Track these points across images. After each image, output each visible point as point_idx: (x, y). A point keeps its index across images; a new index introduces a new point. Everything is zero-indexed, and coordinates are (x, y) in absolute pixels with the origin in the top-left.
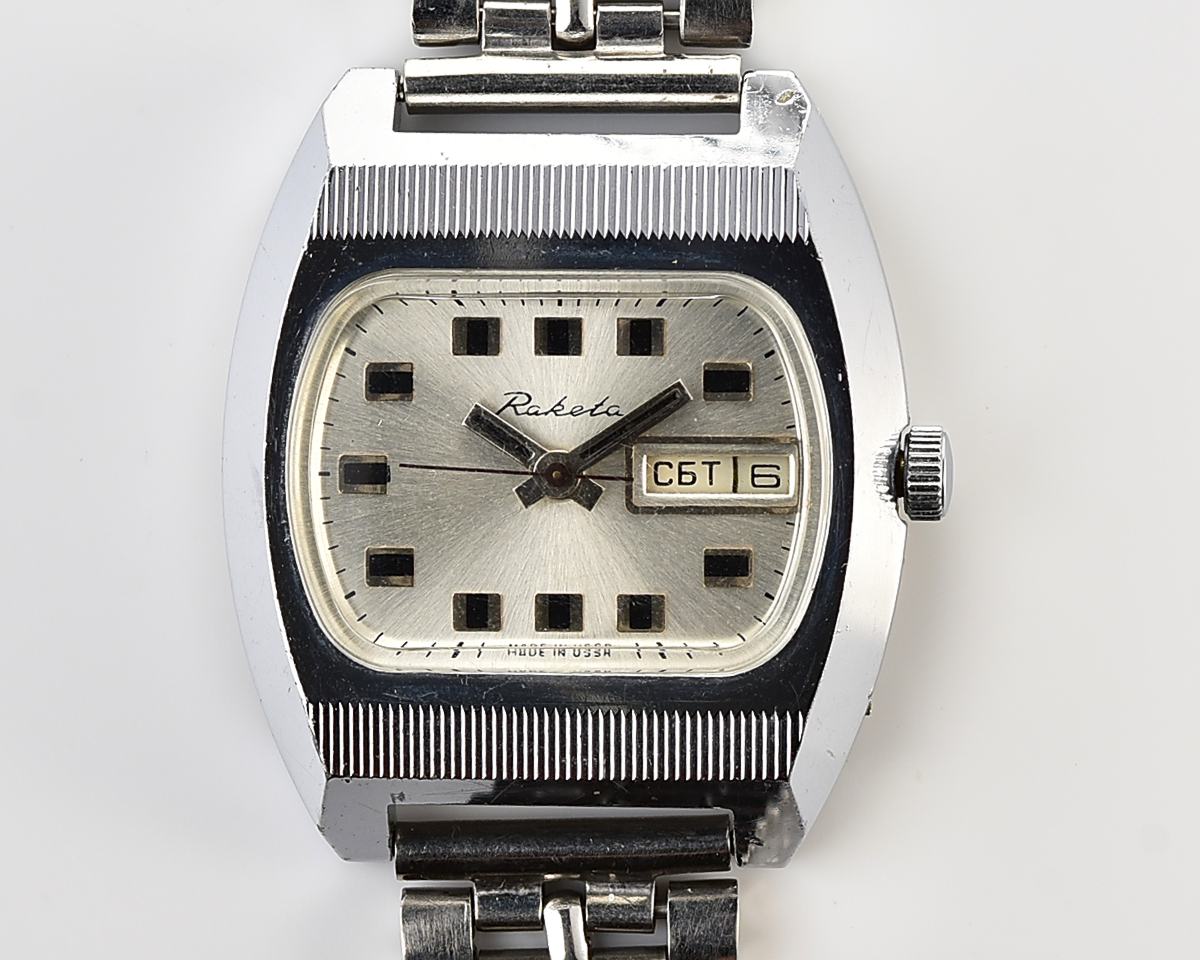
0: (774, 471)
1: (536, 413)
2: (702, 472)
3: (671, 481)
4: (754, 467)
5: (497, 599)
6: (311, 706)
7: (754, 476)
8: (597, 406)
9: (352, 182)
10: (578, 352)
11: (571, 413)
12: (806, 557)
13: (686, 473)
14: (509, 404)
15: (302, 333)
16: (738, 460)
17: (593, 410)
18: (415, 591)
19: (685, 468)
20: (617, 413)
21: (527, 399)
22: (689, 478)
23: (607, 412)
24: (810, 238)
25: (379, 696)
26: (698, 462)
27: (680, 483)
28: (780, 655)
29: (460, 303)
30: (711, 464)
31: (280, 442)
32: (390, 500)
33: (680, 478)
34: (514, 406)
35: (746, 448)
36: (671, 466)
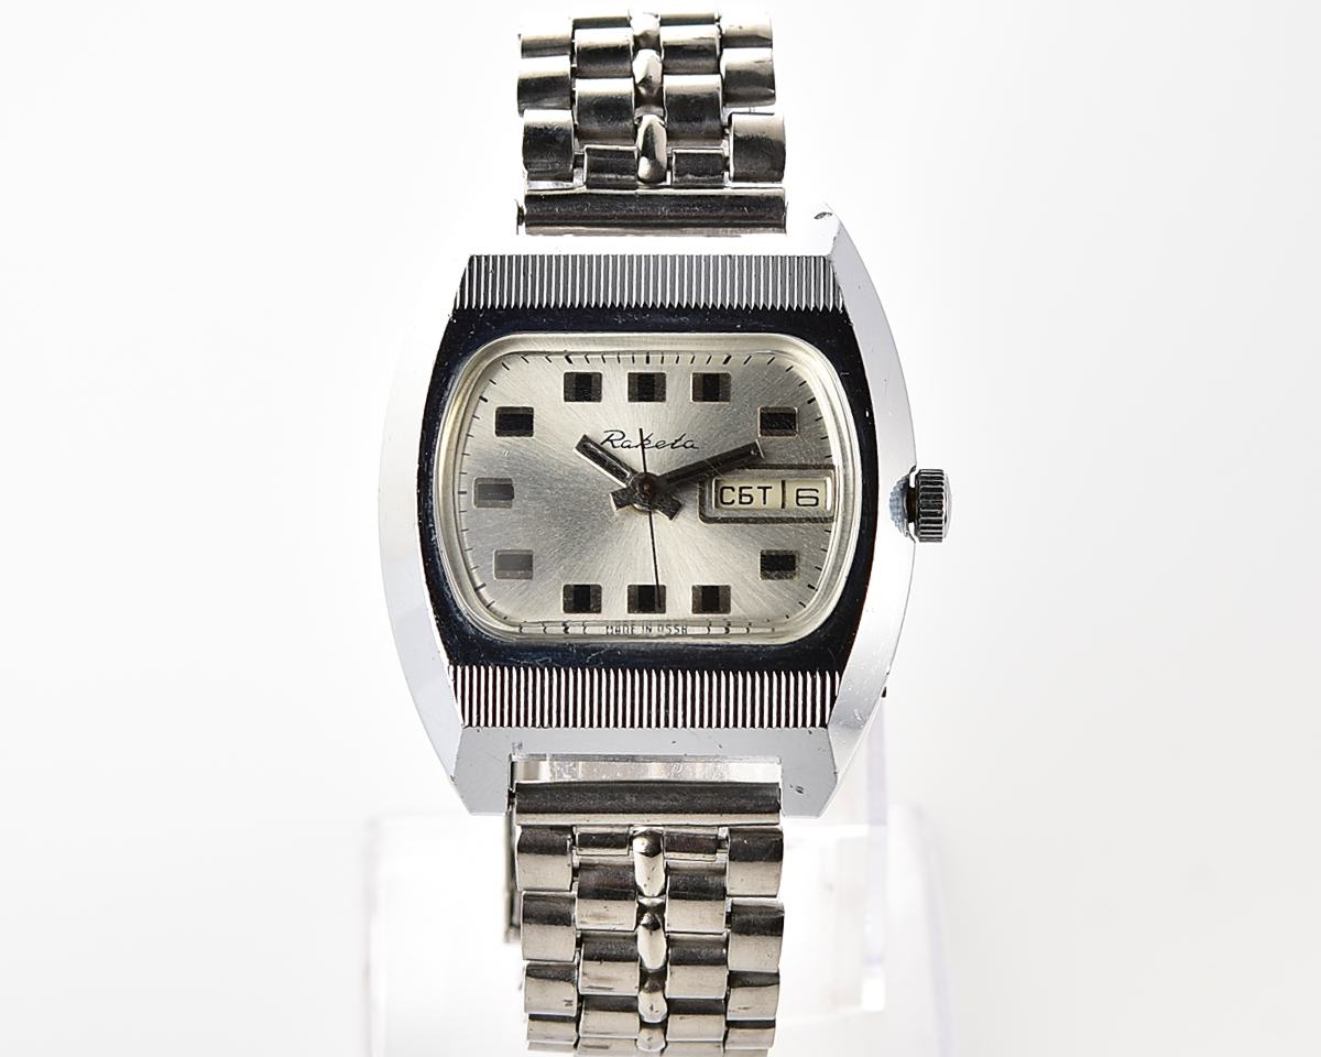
0: (814, 494)
1: (629, 446)
2: (758, 494)
3: (733, 502)
4: (798, 490)
5: (598, 589)
6: (452, 668)
7: (798, 497)
8: (676, 441)
9: (487, 268)
10: (663, 400)
11: (657, 446)
12: (840, 554)
13: (746, 495)
14: (607, 440)
15: (447, 381)
16: (787, 485)
17: (673, 444)
18: (532, 583)
19: (744, 491)
20: (692, 446)
21: (621, 435)
22: (747, 499)
23: (684, 446)
24: (843, 308)
25: (506, 661)
26: (755, 487)
27: (741, 503)
28: (820, 628)
29: (570, 361)
30: (765, 489)
31: (429, 463)
32: (515, 512)
33: (740, 498)
34: (612, 441)
35: (793, 472)
36: (733, 490)
